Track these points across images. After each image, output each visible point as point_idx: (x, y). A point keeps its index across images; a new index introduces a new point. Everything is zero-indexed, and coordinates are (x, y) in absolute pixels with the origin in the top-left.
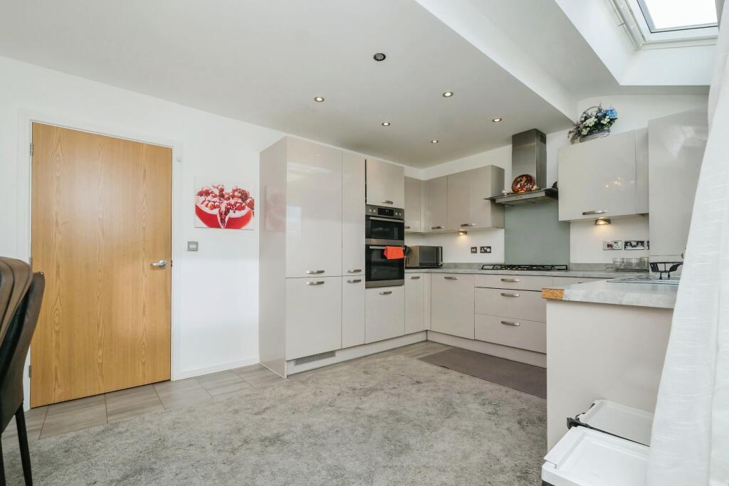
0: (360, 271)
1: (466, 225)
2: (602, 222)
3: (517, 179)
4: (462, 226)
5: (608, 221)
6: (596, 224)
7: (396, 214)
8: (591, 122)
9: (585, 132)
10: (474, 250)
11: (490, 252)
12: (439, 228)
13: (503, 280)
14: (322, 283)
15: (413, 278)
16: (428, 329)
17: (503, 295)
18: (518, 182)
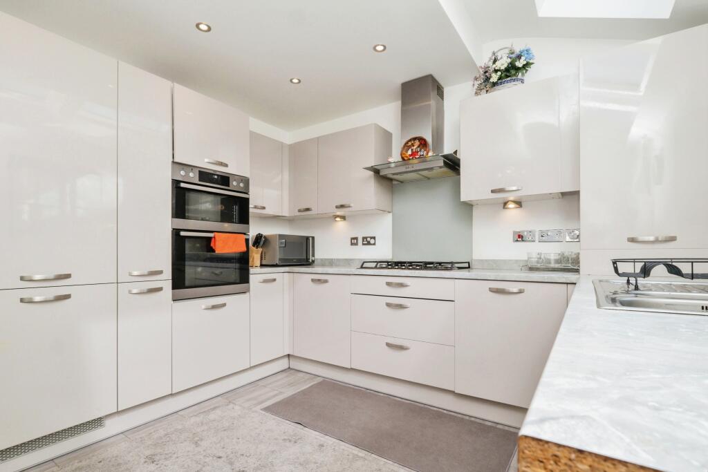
0: (161, 272)
1: (342, 206)
2: (511, 205)
3: (407, 143)
4: (337, 207)
5: (519, 204)
6: (504, 208)
7: (235, 183)
8: (503, 64)
9: (494, 78)
10: (354, 242)
11: (374, 244)
12: (308, 210)
13: (388, 284)
14: (67, 297)
15: (266, 281)
16: (291, 353)
17: (388, 305)
18: (410, 147)
